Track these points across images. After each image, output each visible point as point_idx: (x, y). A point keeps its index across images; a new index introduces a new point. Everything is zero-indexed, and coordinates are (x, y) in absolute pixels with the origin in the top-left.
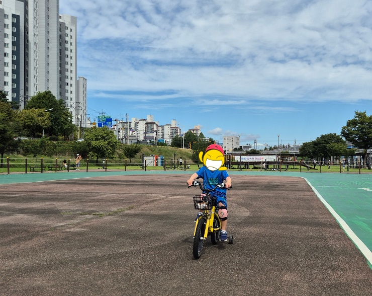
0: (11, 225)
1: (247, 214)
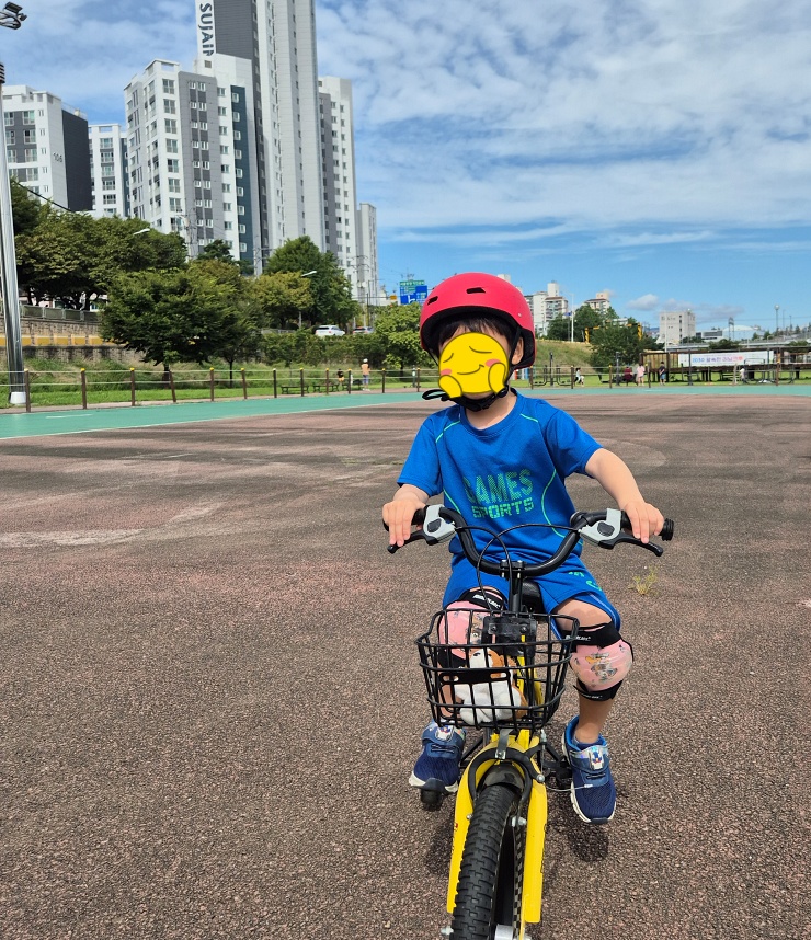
0: (268, 478)
1: (661, 463)
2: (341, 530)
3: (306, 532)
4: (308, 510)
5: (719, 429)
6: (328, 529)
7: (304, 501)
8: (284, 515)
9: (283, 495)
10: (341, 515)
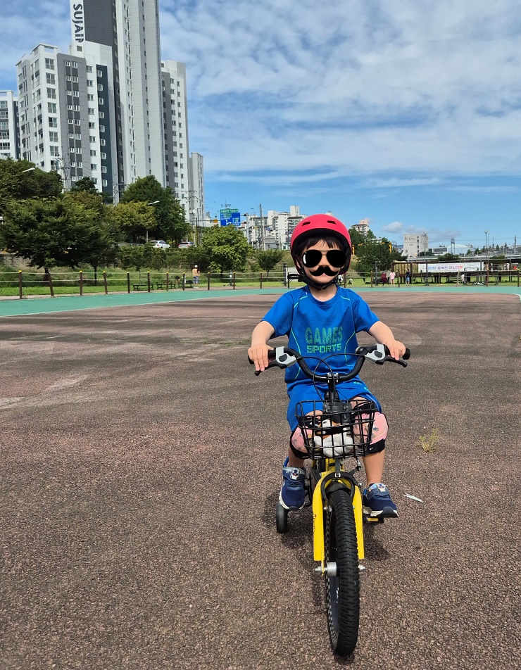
0: (124, 355)
1: (419, 343)
2: (183, 397)
3: (156, 399)
4: (156, 380)
5: (454, 317)
6: (173, 396)
7: (152, 373)
8: (136, 385)
9: (137, 369)
10: (182, 385)
